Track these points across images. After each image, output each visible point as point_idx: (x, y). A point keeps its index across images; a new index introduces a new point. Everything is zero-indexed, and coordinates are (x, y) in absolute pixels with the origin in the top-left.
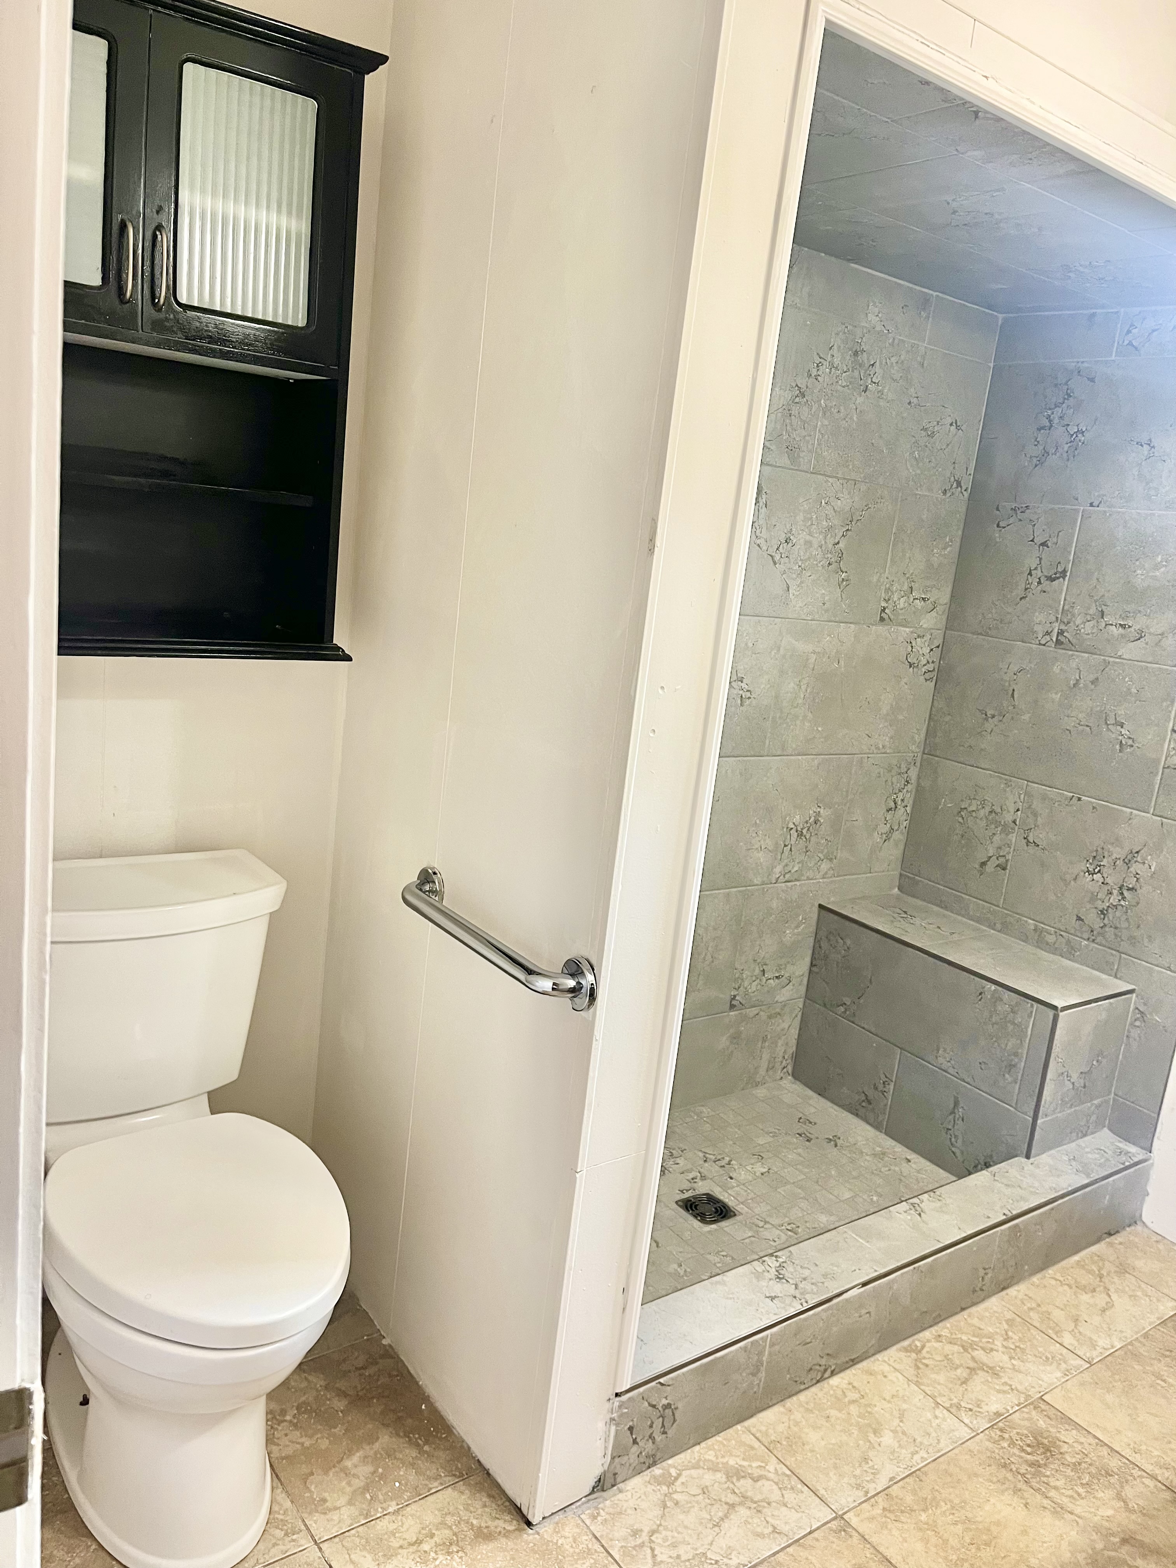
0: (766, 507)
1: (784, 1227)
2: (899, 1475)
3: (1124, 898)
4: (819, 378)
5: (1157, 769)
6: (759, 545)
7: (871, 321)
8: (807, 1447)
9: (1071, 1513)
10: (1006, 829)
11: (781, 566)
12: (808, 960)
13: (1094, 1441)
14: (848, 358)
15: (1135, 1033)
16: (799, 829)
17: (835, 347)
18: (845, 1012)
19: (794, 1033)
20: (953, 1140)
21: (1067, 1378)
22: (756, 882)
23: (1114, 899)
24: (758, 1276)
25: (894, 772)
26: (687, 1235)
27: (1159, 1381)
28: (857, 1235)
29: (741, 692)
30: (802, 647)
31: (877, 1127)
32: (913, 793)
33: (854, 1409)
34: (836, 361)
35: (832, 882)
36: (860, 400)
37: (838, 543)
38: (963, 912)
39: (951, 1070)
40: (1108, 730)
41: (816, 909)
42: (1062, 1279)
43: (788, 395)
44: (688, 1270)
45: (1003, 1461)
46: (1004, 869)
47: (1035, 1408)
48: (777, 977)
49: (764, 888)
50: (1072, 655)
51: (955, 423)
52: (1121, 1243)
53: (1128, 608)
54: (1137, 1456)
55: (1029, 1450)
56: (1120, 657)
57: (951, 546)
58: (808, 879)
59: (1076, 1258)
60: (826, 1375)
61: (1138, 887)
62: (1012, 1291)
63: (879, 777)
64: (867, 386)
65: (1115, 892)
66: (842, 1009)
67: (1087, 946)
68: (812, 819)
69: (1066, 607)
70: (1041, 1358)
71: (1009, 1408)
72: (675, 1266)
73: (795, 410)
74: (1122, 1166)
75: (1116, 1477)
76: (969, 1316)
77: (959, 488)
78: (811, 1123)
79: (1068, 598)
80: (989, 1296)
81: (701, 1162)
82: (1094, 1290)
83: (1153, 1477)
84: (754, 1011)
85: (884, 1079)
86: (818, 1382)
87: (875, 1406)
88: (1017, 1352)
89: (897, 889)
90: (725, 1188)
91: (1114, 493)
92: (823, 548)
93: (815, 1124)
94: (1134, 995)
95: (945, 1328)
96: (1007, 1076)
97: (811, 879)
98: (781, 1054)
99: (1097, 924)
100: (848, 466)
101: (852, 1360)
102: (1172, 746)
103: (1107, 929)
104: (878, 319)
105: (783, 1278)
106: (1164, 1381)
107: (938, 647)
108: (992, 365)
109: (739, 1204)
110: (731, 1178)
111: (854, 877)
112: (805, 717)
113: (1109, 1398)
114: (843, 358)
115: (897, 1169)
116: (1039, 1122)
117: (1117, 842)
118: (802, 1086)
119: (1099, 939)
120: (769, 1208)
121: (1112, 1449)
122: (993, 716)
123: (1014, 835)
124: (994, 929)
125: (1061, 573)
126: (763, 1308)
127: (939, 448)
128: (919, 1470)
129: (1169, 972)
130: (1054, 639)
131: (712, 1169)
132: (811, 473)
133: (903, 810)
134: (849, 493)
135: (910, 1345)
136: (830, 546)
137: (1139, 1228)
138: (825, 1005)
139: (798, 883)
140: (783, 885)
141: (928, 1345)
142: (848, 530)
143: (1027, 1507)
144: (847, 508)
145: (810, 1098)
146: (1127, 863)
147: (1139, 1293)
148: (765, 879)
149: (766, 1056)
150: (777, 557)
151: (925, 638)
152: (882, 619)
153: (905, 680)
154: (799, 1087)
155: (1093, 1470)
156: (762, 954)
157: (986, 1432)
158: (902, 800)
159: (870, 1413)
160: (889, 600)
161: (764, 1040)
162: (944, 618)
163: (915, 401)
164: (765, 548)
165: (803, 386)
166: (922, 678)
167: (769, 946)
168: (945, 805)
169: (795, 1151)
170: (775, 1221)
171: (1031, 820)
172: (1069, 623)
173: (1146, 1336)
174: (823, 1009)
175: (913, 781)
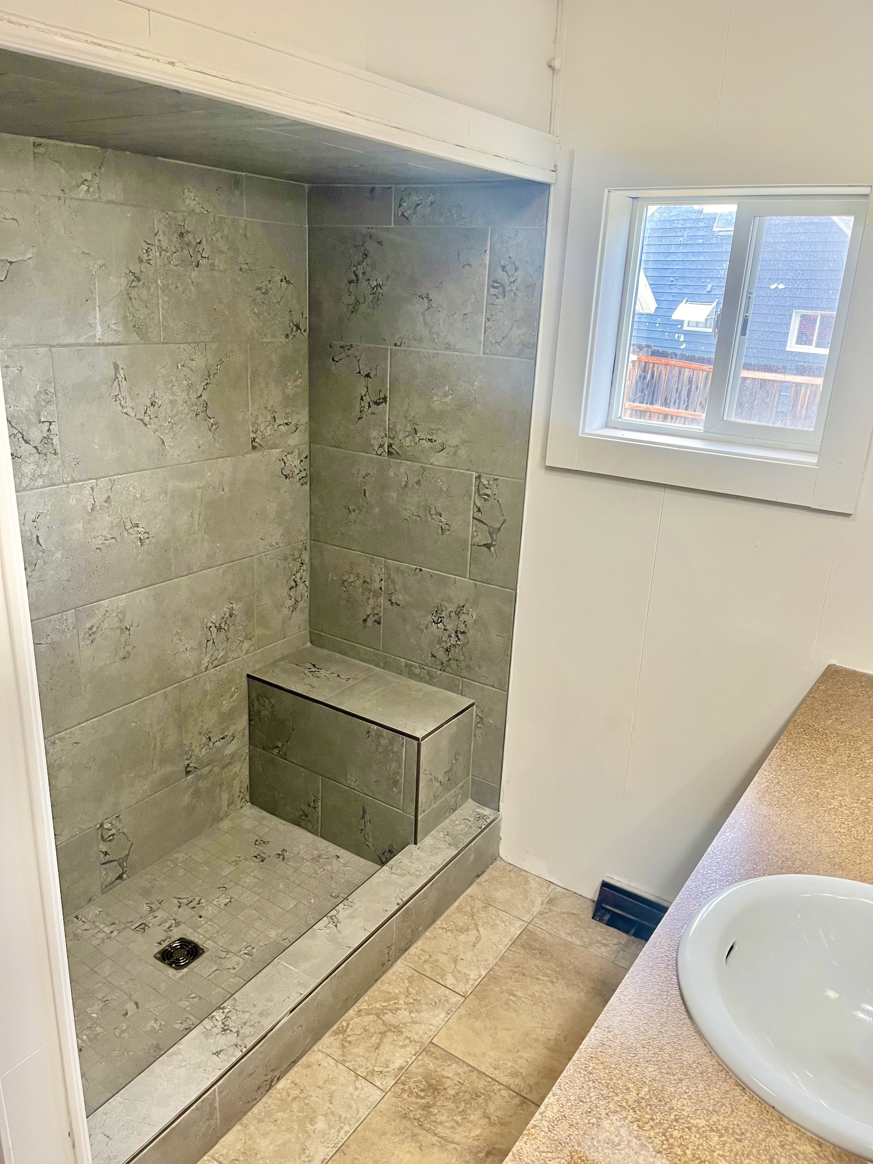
0: (125, 380)
1: (242, 952)
2: (328, 1155)
3: (459, 639)
4: (151, 261)
5: (467, 546)
6: (126, 413)
7: (189, 205)
8: (259, 1156)
9: (452, 1142)
10: (376, 595)
11: (152, 426)
12: (246, 717)
13: (467, 1069)
14: (175, 239)
15: (478, 732)
16: (217, 625)
17: (160, 232)
18: (279, 753)
19: (246, 772)
20: (366, 837)
21: (449, 1016)
22: (188, 676)
23: (453, 640)
24: (207, 1034)
25: (289, 560)
26: (163, 987)
27: (512, 998)
28: (287, 963)
29: (139, 535)
30: (186, 486)
31: (314, 832)
32: (309, 570)
33: (295, 1106)
34: (164, 244)
35: (253, 655)
36: (193, 274)
37: (201, 396)
38: (357, 656)
39: (357, 788)
40: (432, 518)
41: (245, 679)
42: (446, 926)
43: (124, 282)
44: (163, 1023)
45: (404, 1112)
46: (379, 623)
47: (427, 1053)
48: (222, 738)
49: (195, 679)
50: (401, 463)
51: (285, 279)
52: (486, 881)
53: (433, 426)
54: (497, 1072)
55: (422, 1094)
56: (431, 464)
57: (301, 378)
58: (234, 659)
59: (456, 904)
60: (273, 1083)
61: (466, 631)
62: (412, 950)
63: (278, 567)
64: (198, 262)
65: (453, 635)
66: (277, 751)
67: (441, 675)
68: (227, 614)
69: (391, 426)
70: (431, 1004)
71: (408, 1060)
72: (152, 1023)
73: (134, 293)
74: (480, 830)
75: (483, 1096)
76: (381, 984)
77: (299, 331)
78: (264, 843)
79: (391, 418)
80: (396, 960)
81: (176, 909)
82: (468, 930)
83: (508, 1088)
84: (207, 769)
85: (313, 798)
86: (267, 1091)
87: (312, 1096)
88: (414, 1006)
89: (309, 643)
90: (195, 928)
91: (409, 336)
92: (188, 403)
93: (268, 842)
94: (475, 706)
95: (362, 1004)
96: (394, 789)
97: (237, 658)
98: (238, 790)
99: (445, 659)
100: (196, 332)
101: (294, 1062)
102: (474, 529)
103: (452, 662)
104: (195, 202)
105: (227, 1029)
106: (514, 996)
107: (306, 457)
108: (307, 226)
109: (206, 941)
110: (201, 917)
111: (272, 645)
112: (203, 540)
113: (478, 1024)
114: (170, 241)
115: (329, 867)
116: (419, 818)
117: (450, 600)
118: (258, 809)
119: (448, 669)
120: (231, 936)
121: (480, 1072)
122: (354, 511)
123: (382, 598)
124: (379, 667)
125: (383, 399)
126: (211, 1066)
127: (275, 302)
128: (343, 1144)
129: (494, 689)
130: (386, 450)
131: (185, 913)
132: (163, 343)
133: (303, 585)
134: (202, 354)
135: (338, 1028)
136: (194, 400)
137: (498, 863)
138: (264, 749)
139: (225, 665)
140: (213, 670)
141: (351, 1022)
142: (208, 383)
143: (421, 1149)
144: (203, 366)
145: (263, 818)
146: (458, 614)
147: (498, 922)
148: (195, 671)
149: (225, 796)
150: (147, 419)
151: (294, 453)
152: (254, 448)
153: (284, 489)
154: (256, 811)
155: (467, 1096)
156: (206, 726)
157: (393, 1089)
158: (301, 578)
159: (307, 1104)
160: (257, 431)
161: (221, 785)
162: (307, 434)
163: (245, 267)
164: (133, 414)
165: (137, 272)
166: (298, 485)
167: (211, 717)
168: (332, 579)
169: (252, 874)
170: (234, 949)
171: (391, 587)
172: (394, 438)
173: (502, 958)
174: (263, 751)
175: (306, 562)
